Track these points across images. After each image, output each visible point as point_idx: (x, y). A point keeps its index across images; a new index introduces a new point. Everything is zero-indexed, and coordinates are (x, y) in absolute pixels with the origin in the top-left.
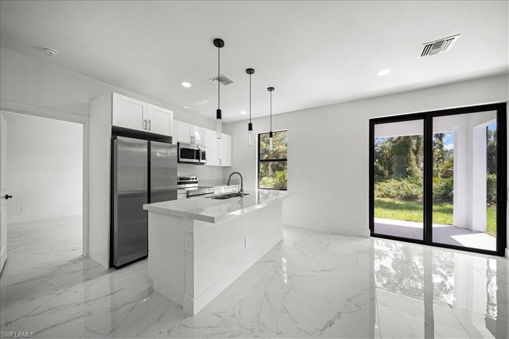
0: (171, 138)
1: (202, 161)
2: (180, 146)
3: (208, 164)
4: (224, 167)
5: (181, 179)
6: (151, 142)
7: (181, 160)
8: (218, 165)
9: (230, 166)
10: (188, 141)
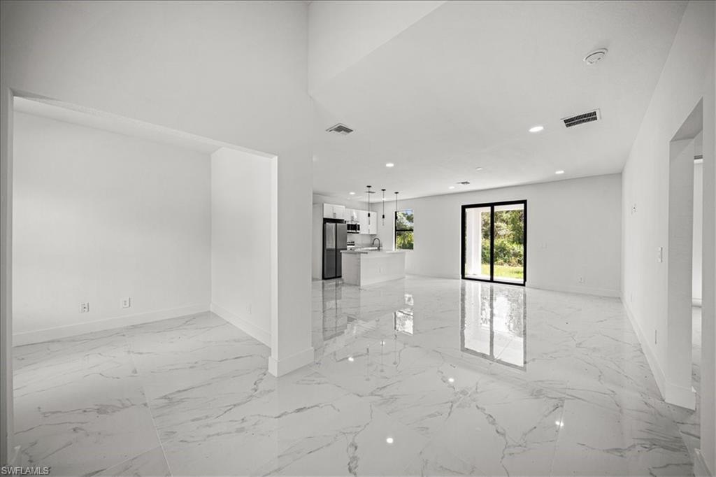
1: (359, 231)
2: (348, 223)
6: (337, 224)
7: (348, 231)
10: (351, 220)
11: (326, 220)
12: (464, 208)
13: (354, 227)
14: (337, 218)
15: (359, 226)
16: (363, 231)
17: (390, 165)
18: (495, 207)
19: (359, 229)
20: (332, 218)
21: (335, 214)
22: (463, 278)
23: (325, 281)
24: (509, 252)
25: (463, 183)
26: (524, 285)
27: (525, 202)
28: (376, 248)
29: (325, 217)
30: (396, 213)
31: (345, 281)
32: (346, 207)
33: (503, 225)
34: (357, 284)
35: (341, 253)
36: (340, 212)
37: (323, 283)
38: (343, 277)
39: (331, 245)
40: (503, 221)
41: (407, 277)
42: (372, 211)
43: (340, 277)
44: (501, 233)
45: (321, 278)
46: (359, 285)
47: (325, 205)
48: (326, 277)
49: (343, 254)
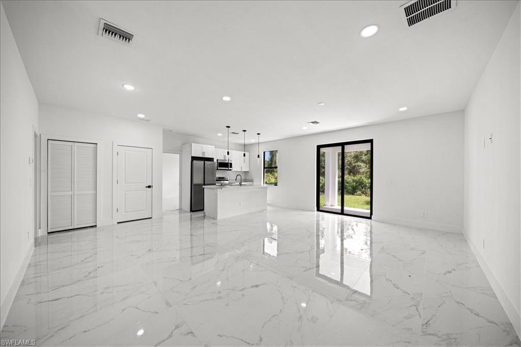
0: (213, 159)
1: (230, 169)
2: (219, 161)
3: (234, 170)
4: (245, 172)
5: (219, 178)
6: (206, 162)
7: (219, 168)
8: (240, 170)
9: (248, 170)
10: (223, 158)
11: (194, 158)
12: (319, 147)
13: (225, 165)
14: (206, 156)
15: (231, 164)
16: (236, 168)
17: (226, 99)
18: (345, 146)
19: (231, 167)
20: (201, 156)
21: (203, 153)
22: (318, 210)
23: (193, 213)
24: (366, 186)
25: (313, 123)
26: (370, 218)
27: (371, 141)
28: (238, 184)
29: (193, 155)
30: (264, 152)
31: (206, 214)
32: (215, 147)
33: (362, 165)
34: (215, 218)
35: (204, 188)
36: (209, 151)
37: (191, 215)
38: (205, 211)
39: (198, 180)
40: (363, 161)
41: (269, 208)
42: (247, 152)
43: (203, 210)
44: (361, 171)
45: (189, 210)
46: (216, 219)
47: (193, 144)
48: (193, 210)
49: (205, 189)
